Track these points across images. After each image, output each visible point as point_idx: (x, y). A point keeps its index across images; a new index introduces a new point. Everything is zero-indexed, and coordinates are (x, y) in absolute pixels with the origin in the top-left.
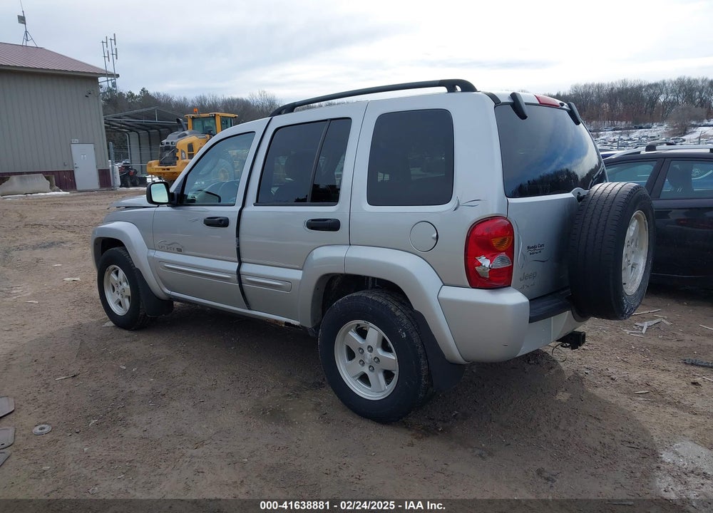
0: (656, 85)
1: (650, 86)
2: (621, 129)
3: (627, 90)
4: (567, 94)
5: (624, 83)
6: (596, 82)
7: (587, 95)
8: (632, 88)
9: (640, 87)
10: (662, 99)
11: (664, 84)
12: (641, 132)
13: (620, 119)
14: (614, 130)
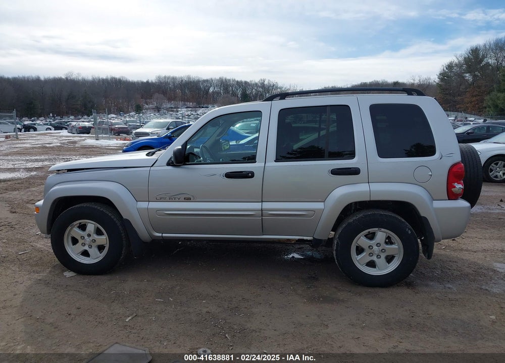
0: (207, 81)
1: (204, 81)
2: (191, 108)
3: (191, 82)
4: (154, 81)
5: (189, 77)
6: (172, 76)
7: (167, 83)
8: (194, 81)
9: (198, 81)
10: (211, 90)
11: (212, 80)
12: (203, 110)
13: (188, 101)
14: (187, 108)
